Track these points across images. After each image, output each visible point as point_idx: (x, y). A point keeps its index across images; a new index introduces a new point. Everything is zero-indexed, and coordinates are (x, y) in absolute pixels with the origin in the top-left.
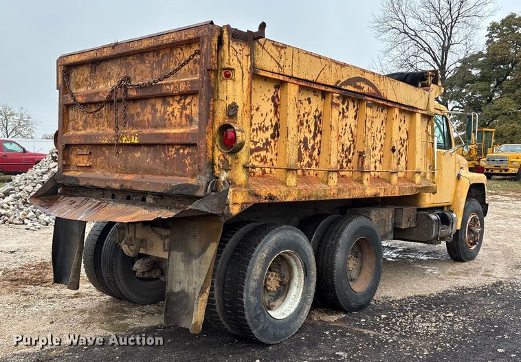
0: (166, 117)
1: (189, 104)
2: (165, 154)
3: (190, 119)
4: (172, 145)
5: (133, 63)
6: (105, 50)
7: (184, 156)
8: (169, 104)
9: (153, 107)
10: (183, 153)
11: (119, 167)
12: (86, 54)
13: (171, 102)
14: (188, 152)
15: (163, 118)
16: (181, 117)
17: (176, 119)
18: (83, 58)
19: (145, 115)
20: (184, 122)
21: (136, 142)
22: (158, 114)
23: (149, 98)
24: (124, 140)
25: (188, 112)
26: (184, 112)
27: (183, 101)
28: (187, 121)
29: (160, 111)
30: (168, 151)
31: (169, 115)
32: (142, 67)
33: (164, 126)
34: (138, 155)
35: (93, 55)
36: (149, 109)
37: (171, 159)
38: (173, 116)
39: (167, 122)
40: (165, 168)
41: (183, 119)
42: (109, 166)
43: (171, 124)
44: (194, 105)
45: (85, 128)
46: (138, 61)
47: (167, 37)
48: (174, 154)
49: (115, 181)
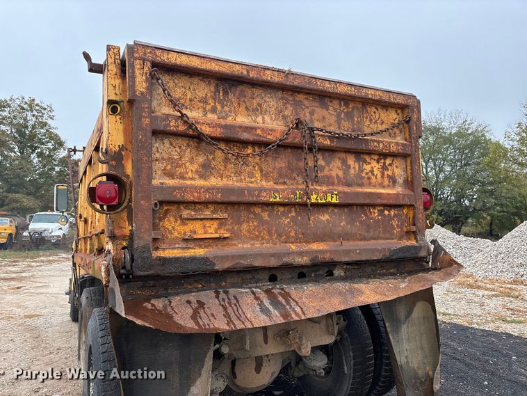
0: (364, 175)
1: (390, 165)
2: (366, 215)
3: (393, 180)
4: (374, 206)
5: (306, 102)
6: (268, 72)
7: (390, 218)
8: (365, 161)
9: (344, 162)
10: (389, 215)
11: (292, 234)
12: (222, 64)
13: (368, 160)
14: (395, 213)
15: (359, 176)
16: (382, 177)
17: (376, 178)
18: (214, 67)
19: (331, 170)
20: (386, 182)
21: (334, 201)
22: (352, 171)
23: (337, 151)
24: (313, 198)
25: (390, 173)
26: (386, 173)
27: (382, 161)
28: (389, 182)
29: (354, 168)
30: (370, 213)
31: (367, 174)
32: (325, 113)
33: (361, 185)
34: (325, 217)
35: (237, 70)
36: (338, 163)
37: (374, 221)
38: (373, 175)
39: (365, 181)
40: (368, 232)
41: (386, 179)
42: (270, 234)
43: (370, 183)
44: (396, 166)
45: (202, 177)
46: (316, 104)
47: (373, 92)
48: (378, 215)
49: (301, 254)
